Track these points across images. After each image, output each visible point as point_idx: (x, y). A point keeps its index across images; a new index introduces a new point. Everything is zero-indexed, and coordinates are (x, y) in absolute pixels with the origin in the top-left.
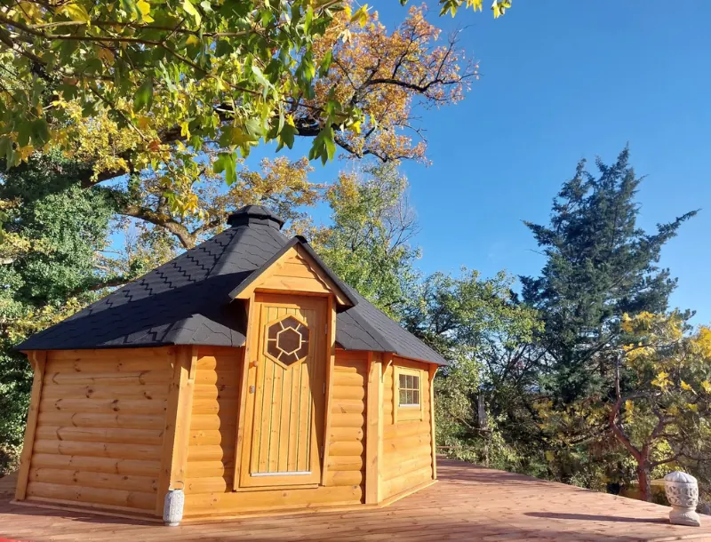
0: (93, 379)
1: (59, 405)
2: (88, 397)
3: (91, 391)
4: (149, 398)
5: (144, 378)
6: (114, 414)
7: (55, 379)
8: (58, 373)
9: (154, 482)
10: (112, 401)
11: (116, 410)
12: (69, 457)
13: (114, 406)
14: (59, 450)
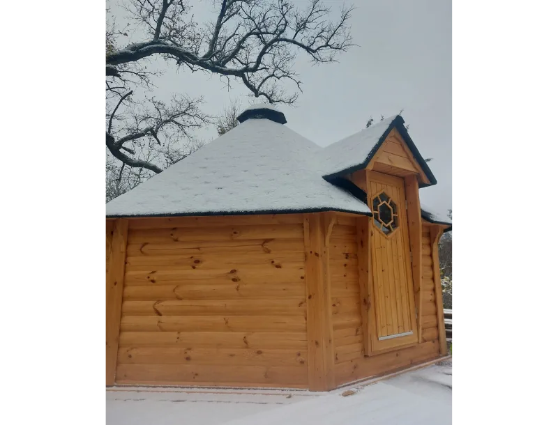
0: (199, 248)
1: (154, 277)
2: (194, 268)
3: (197, 262)
4: (278, 267)
5: (268, 245)
6: (235, 285)
7: (143, 249)
8: (146, 244)
9: (299, 355)
10: (229, 271)
11: (234, 280)
12: (175, 334)
13: (232, 276)
14: (160, 327)
